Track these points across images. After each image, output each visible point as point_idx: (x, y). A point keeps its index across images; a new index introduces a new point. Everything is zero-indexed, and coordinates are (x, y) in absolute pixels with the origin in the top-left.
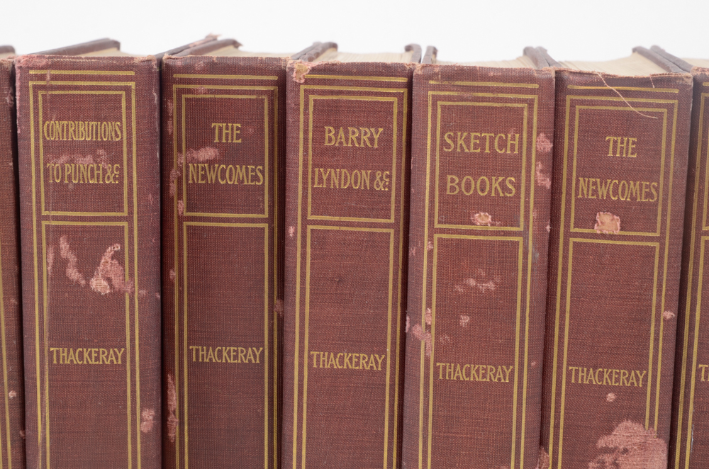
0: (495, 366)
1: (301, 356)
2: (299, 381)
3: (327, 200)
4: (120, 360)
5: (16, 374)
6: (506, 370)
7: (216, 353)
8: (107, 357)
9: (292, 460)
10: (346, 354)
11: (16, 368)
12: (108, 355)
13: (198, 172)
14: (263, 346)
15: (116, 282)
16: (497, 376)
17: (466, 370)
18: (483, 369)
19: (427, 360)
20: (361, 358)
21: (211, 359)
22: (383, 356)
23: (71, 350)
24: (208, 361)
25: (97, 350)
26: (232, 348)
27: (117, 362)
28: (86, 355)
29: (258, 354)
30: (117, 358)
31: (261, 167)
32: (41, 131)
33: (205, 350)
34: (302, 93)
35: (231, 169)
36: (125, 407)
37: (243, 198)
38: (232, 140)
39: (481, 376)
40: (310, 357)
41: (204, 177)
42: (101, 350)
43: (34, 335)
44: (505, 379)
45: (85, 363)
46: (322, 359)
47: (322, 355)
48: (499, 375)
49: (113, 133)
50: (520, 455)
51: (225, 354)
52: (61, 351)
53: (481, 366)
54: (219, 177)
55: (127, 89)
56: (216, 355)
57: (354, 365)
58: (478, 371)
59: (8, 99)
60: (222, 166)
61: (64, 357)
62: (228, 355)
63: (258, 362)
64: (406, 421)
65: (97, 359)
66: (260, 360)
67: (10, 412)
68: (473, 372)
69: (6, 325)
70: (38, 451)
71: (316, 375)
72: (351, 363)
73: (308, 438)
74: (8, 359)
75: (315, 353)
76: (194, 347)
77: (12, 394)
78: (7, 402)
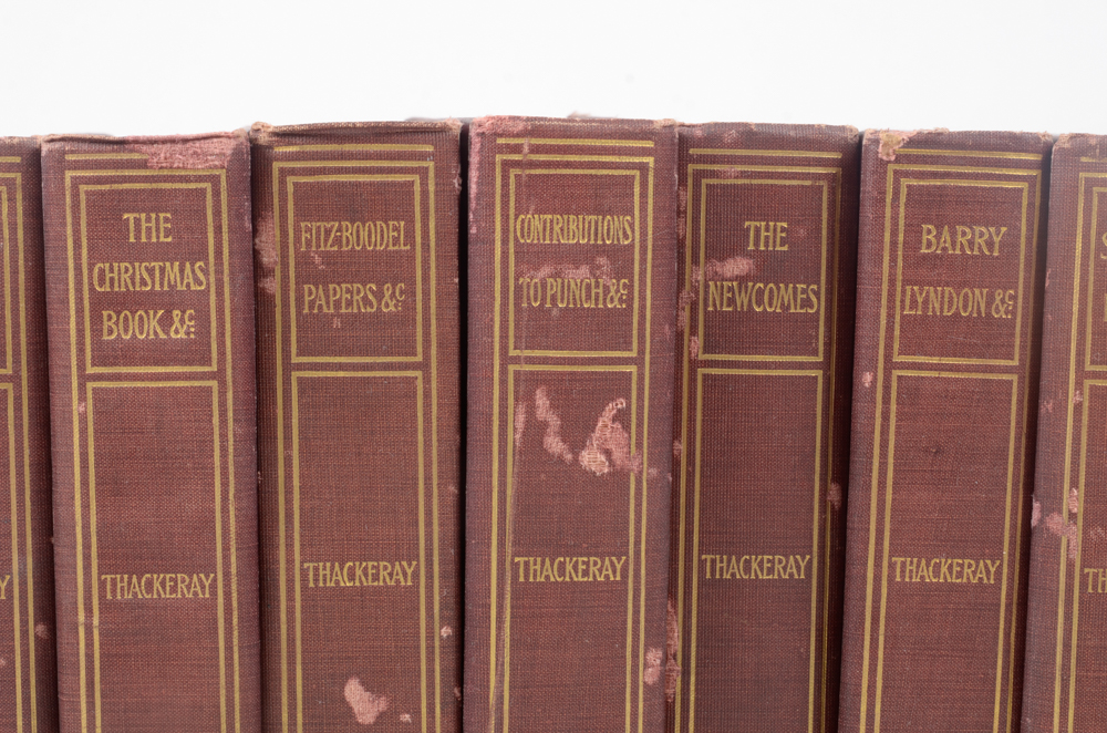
1: (878, 565)
2: (873, 601)
3: (922, 333)
4: (618, 574)
5: (452, 601)
7: (741, 564)
8: (600, 571)
10: (943, 560)
11: (451, 591)
12: (602, 566)
13: (722, 294)
14: (811, 553)
15: (618, 455)
19: (1070, 565)
20: (966, 566)
21: (733, 575)
22: (998, 563)
23: (547, 559)
24: (728, 577)
25: (586, 559)
26: (766, 557)
28: (569, 567)
29: (802, 565)
30: (614, 572)
31: (815, 287)
32: (512, 229)
33: (725, 560)
34: (890, 177)
35: (771, 289)
36: (624, 646)
37: (788, 333)
38: (774, 247)
40: (892, 566)
41: (731, 302)
42: (592, 559)
43: (490, 538)
45: (567, 579)
46: (908, 568)
47: (908, 563)
49: (621, 233)
51: (754, 566)
52: (532, 562)
54: (754, 301)
55: (643, 168)
56: (741, 568)
57: (954, 576)
59: (456, 182)
60: (758, 285)
61: (535, 571)
62: (759, 567)
63: (802, 577)
65: (586, 573)
66: (806, 575)
67: (442, 660)
69: (441, 525)
70: (489, 717)
71: (899, 592)
72: (951, 573)
73: (885, 687)
74: (442, 576)
75: (899, 560)
76: (709, 557)
77: (446, 631)
78: (437, 643)
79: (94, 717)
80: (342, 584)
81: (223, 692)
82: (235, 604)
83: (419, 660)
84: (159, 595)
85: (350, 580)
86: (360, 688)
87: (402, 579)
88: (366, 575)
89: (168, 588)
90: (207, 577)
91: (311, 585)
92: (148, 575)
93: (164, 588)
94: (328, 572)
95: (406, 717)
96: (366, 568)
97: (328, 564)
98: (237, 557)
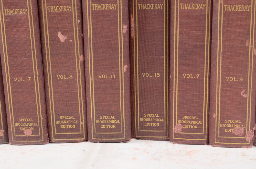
0: (244, 5)
1: (177, 5)
2: (176, 14)
4: (115, 8)
5: (80, 15)
6: (248, 7)
7: (147, 6)
8: (111, 7)
9: (174, 41)
10: (192, 4)
11: (80, 12)
12: (111, 6)
14: (163, 3)
16: (245, 9)
17: (234, 7)
18: (240, 6)
19: (221, 4)
20: (198, 5)
21: (145, 8)
22: (205, 4)
23: (99, 5)
24: (144, 9)
25: (108, 5)
26: (153, 4)
27: (114, 8)
28: (104, 6)
29: (161, 6)
30: (114, 7)
33: (143, 5)
36: (117, 24)
39: (239, 9)
40: (180, 6)
42: (109, 4)
44: (248, 10)
45: (104, 9)
46: (184, 6)
47: (184, 5)
48: (246, 8)
50: (253, 36)
51: (150, 6)
52: (95, 5)
53: (239, 6)
56: (147, 7)
57: (195, 8)
58: (238, 7)
61: (96, 7)
62: (151, 6)
63: (161, 9)
64: (213, 26)
65: (108, 8)
66: (162, 8)
67: (78, 28)
68: (237, 8)
70: (88, 40)
71: (182, 12)
72: (194, 7)
74: (77, 9)
75: (182, 4)
76: (140, 4)
77: (79, 21)
78: (77, 24)
79: (5, 40)
80: (56, 11)
81: (31, 35)
82: (32, 16)
83: (73, 28)
84: (16, 14)
85: (57, 10)
86: (61, 34)
87: (69, 10)
88: (61, 9)
89: (18, 12)
90: (26, 10)
91: (49, 11)
92: (14, 9)
93: (17, 12)
94: (53, 8)
95: (71, 41)
96: (61, 7)
97: (53, 7)
98: (32, 5)
